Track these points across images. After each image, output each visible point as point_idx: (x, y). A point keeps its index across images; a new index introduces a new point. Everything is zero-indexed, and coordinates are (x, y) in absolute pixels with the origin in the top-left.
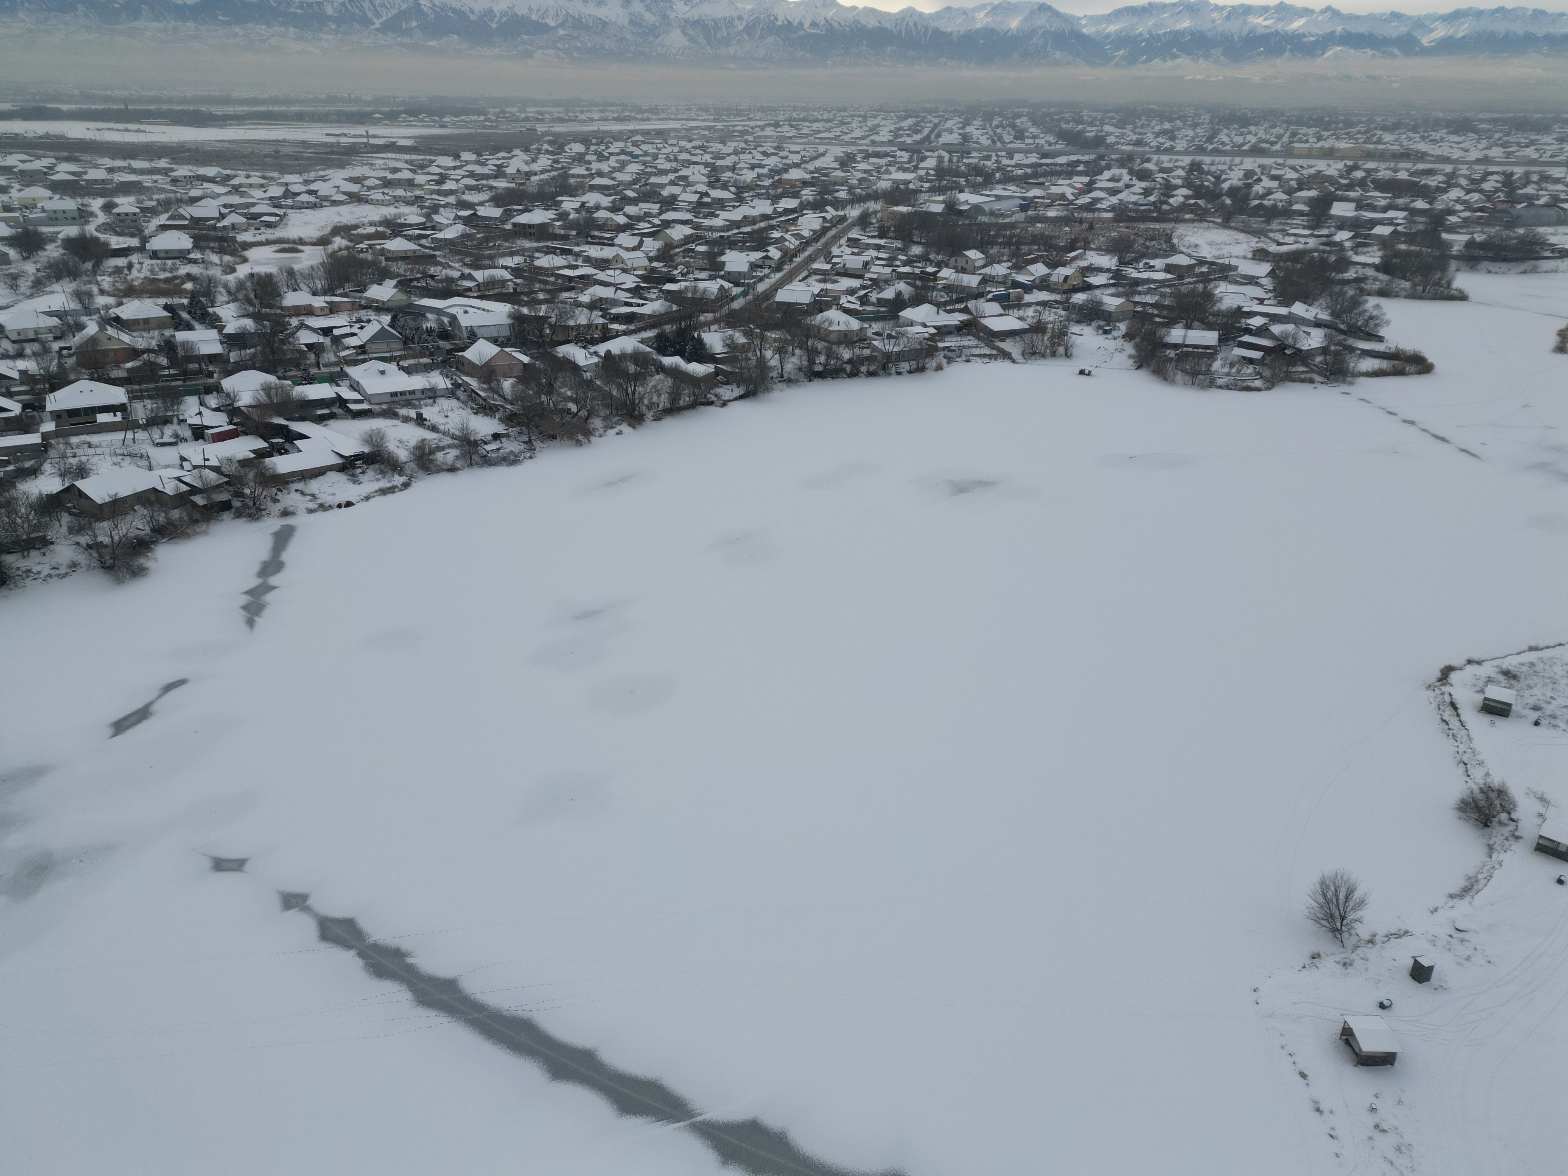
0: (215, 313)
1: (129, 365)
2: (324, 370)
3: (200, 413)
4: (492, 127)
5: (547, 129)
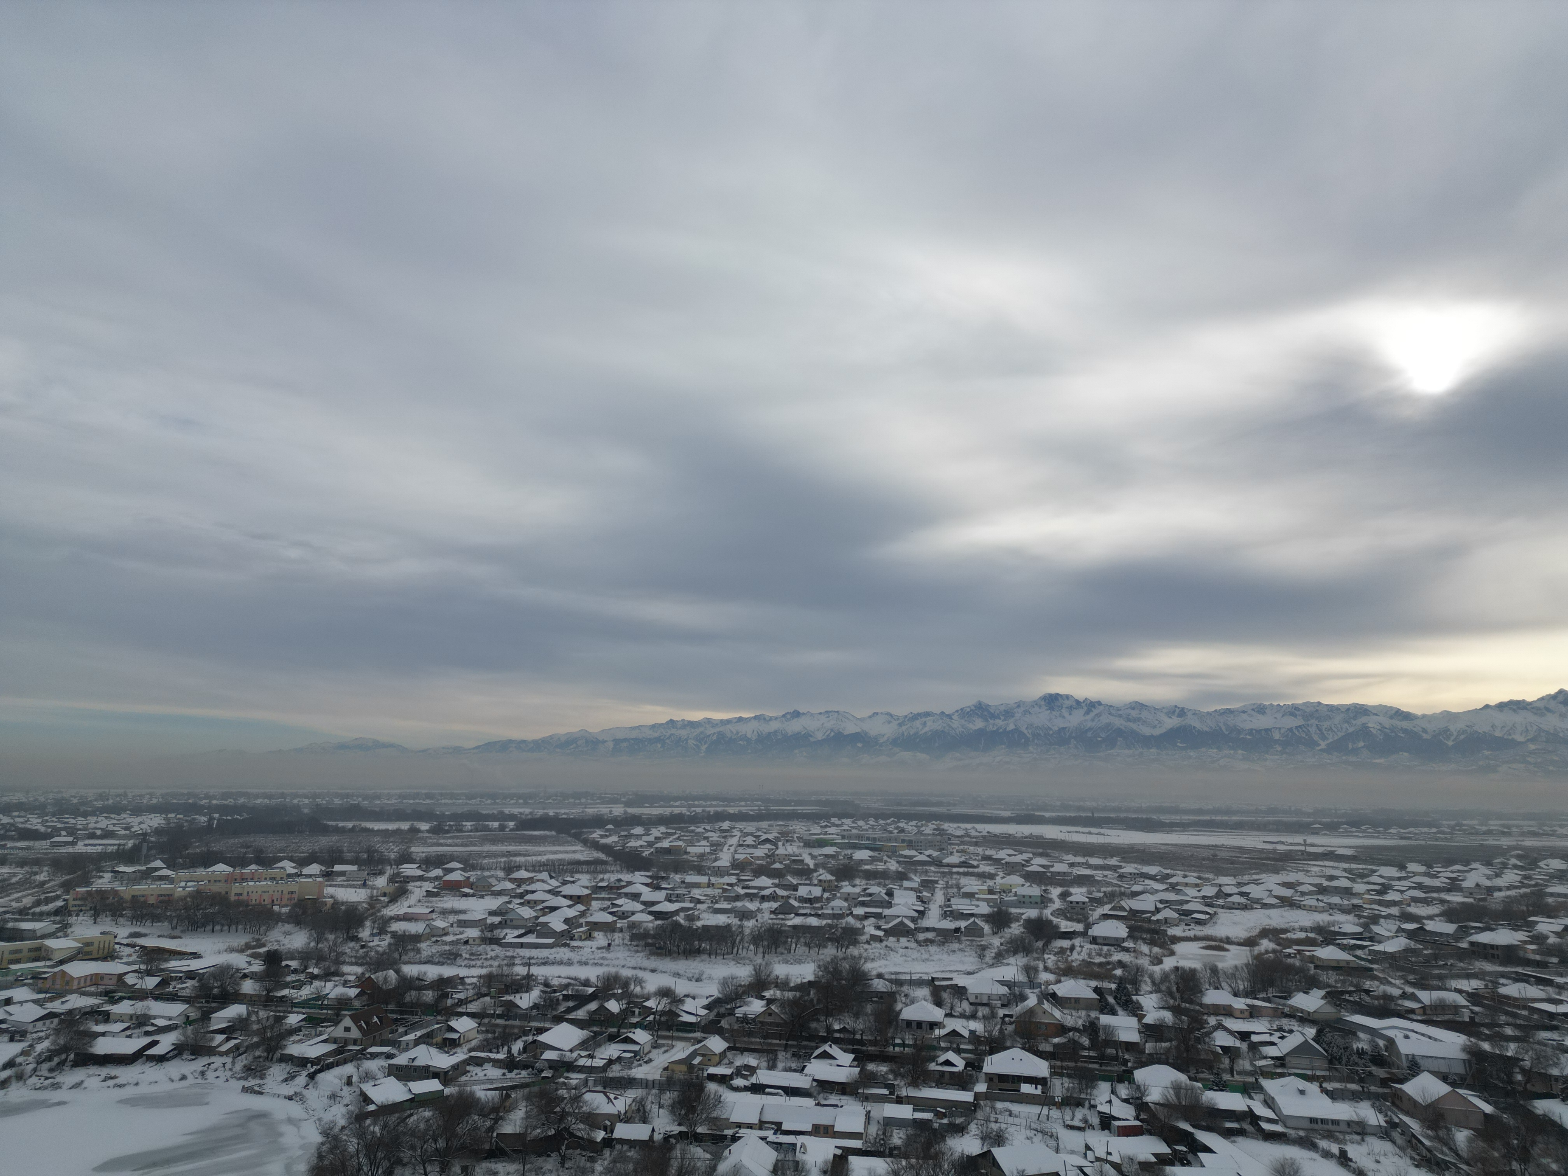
0: (1138, 1001)
1: (1056, 1040)
2: (1237, 1078)
3: (1110, 1102)
4: (1446, 839)
5: (1514, 843)
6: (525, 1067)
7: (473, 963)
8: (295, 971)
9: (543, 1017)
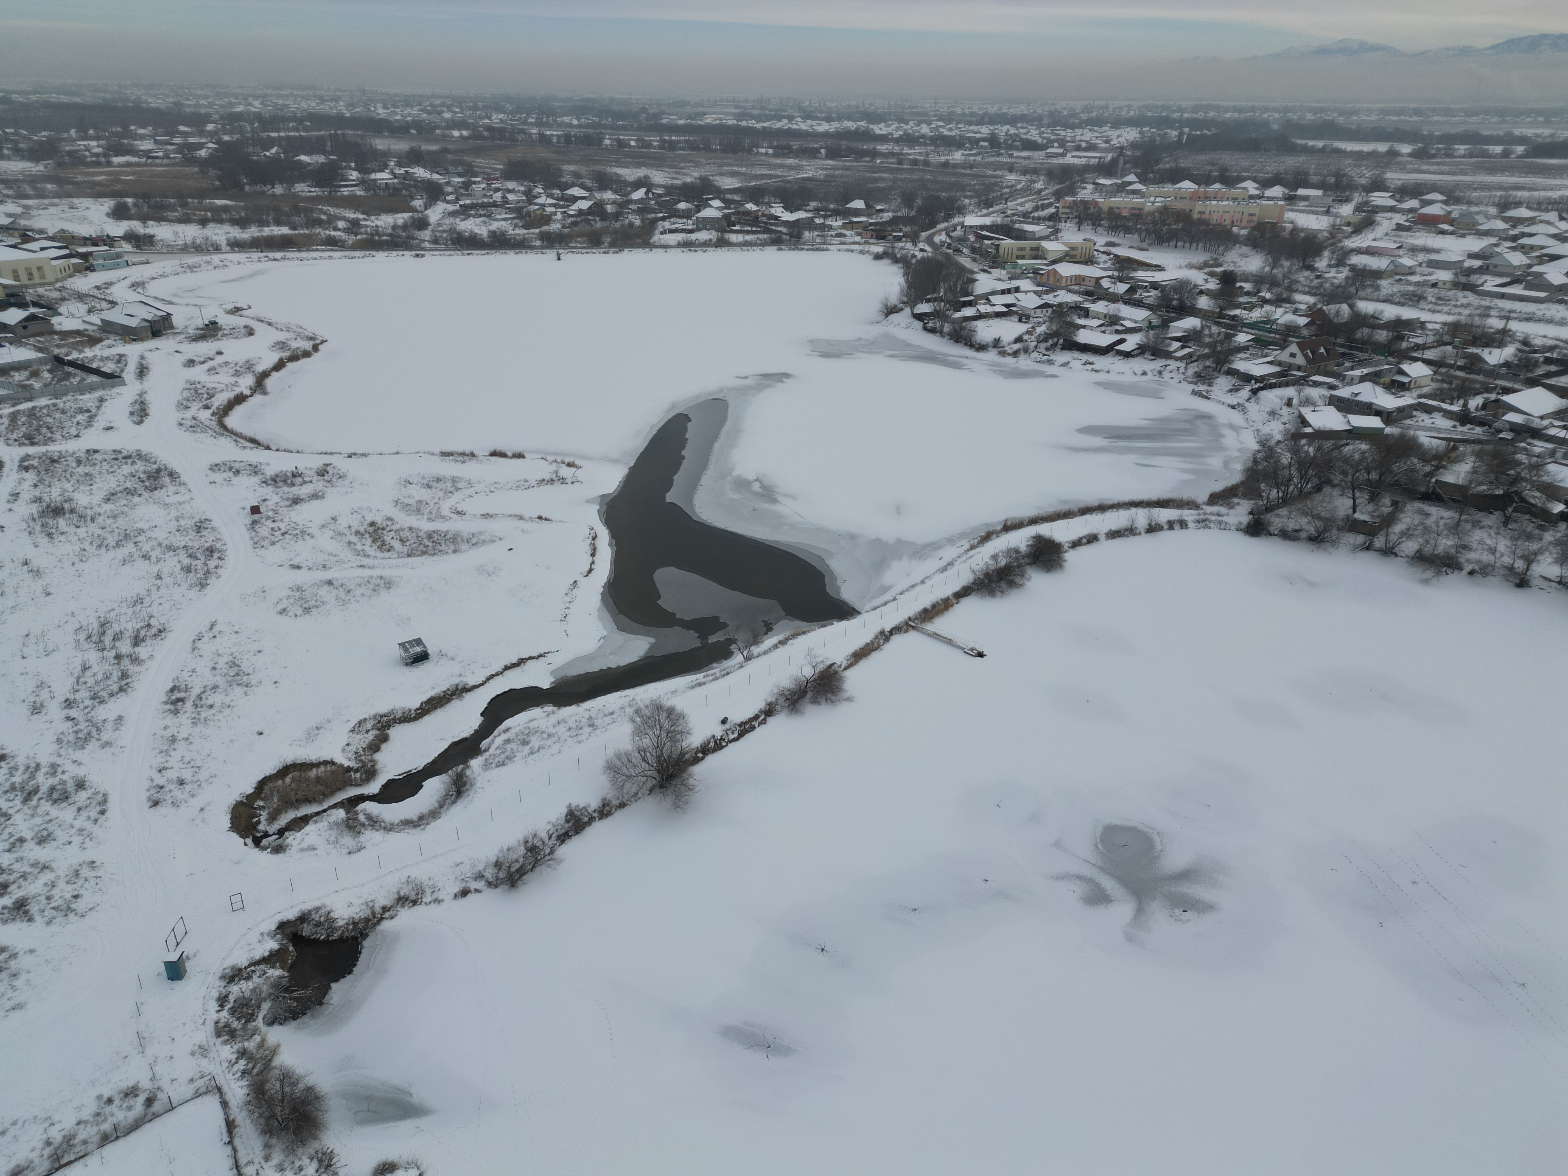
6: (1481, 424)
7: (1440, 308)
8: (1248, 294)
9: (1515, 377)
